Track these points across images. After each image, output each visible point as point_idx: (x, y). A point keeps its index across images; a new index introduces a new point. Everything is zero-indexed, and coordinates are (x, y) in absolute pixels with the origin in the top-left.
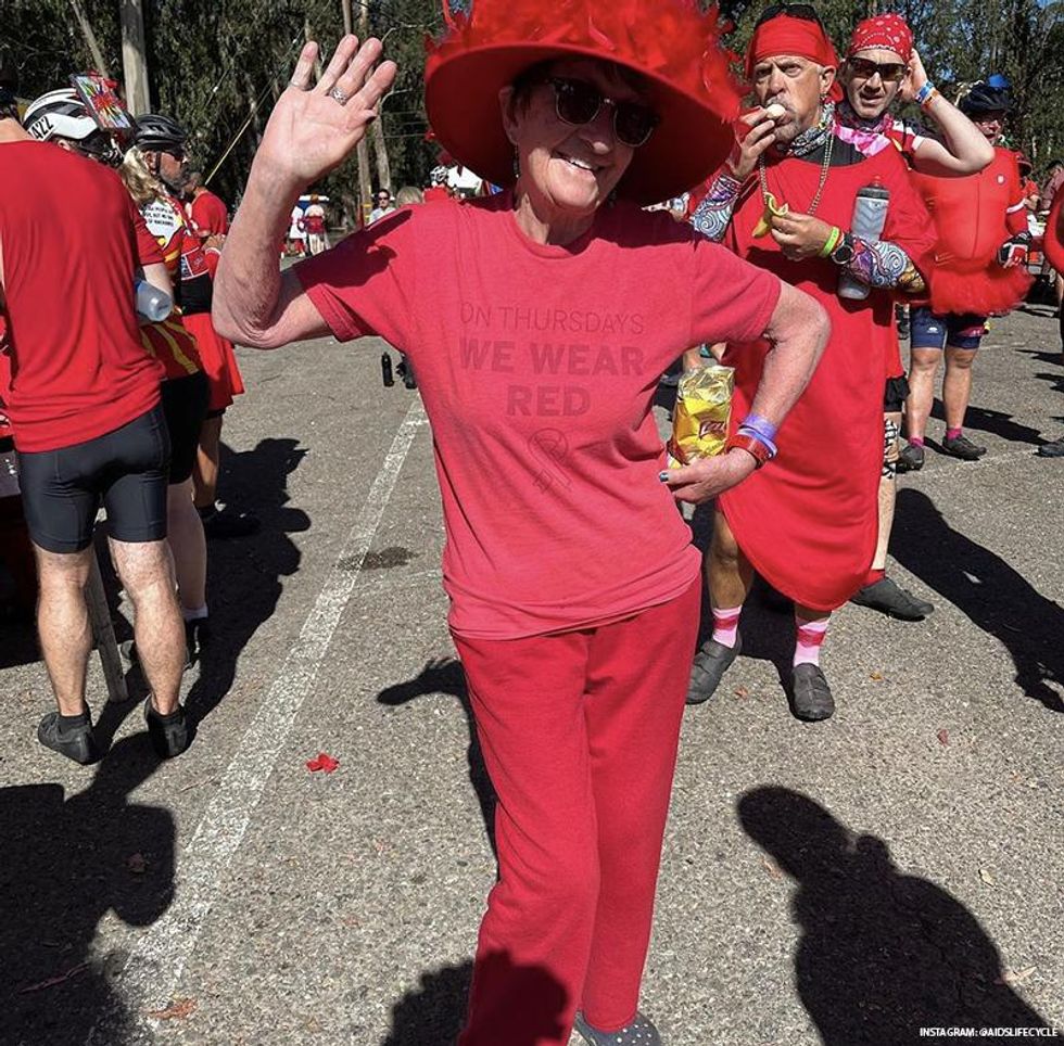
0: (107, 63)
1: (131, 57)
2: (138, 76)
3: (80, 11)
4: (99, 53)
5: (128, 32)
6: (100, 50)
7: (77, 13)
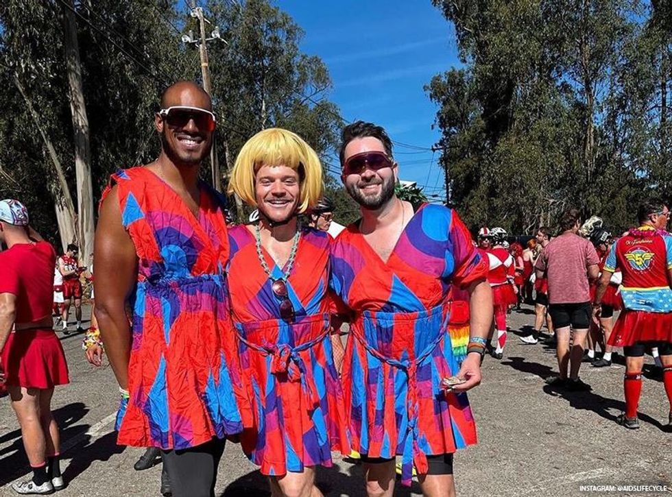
0: (64, 169)
1: (80, 166)
2: (85, 179)
3: (46, 136)
4: (58, 163)
5: (79, 151)
6: (59, 161)
7: (44, 137)
